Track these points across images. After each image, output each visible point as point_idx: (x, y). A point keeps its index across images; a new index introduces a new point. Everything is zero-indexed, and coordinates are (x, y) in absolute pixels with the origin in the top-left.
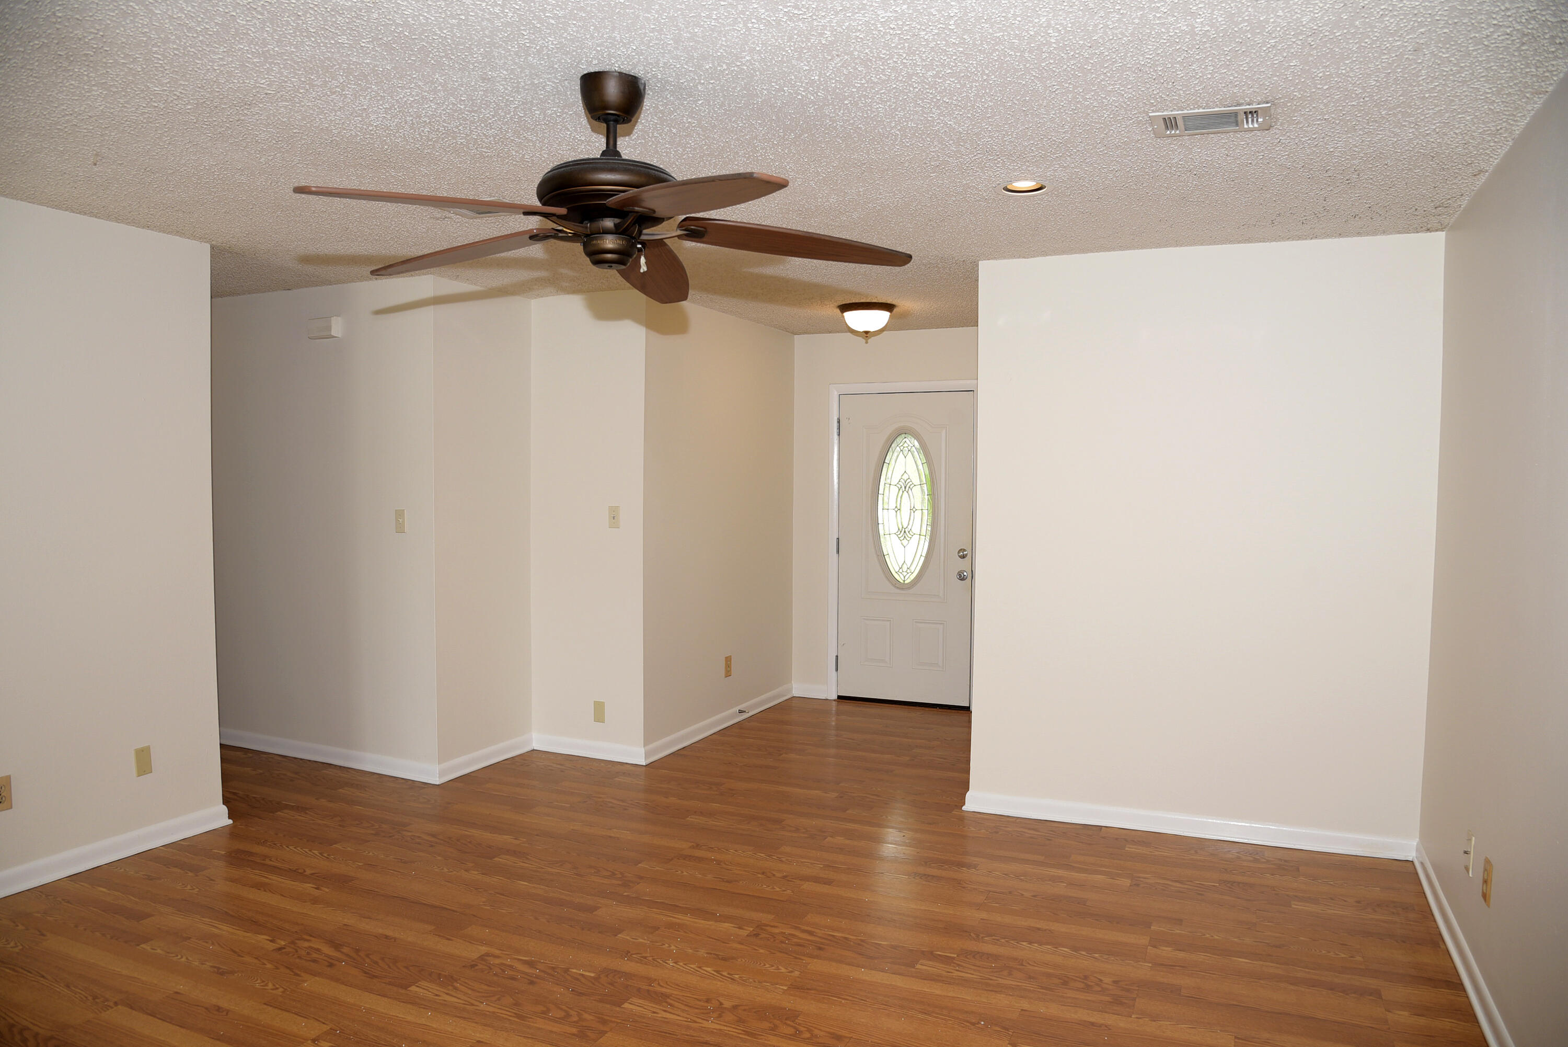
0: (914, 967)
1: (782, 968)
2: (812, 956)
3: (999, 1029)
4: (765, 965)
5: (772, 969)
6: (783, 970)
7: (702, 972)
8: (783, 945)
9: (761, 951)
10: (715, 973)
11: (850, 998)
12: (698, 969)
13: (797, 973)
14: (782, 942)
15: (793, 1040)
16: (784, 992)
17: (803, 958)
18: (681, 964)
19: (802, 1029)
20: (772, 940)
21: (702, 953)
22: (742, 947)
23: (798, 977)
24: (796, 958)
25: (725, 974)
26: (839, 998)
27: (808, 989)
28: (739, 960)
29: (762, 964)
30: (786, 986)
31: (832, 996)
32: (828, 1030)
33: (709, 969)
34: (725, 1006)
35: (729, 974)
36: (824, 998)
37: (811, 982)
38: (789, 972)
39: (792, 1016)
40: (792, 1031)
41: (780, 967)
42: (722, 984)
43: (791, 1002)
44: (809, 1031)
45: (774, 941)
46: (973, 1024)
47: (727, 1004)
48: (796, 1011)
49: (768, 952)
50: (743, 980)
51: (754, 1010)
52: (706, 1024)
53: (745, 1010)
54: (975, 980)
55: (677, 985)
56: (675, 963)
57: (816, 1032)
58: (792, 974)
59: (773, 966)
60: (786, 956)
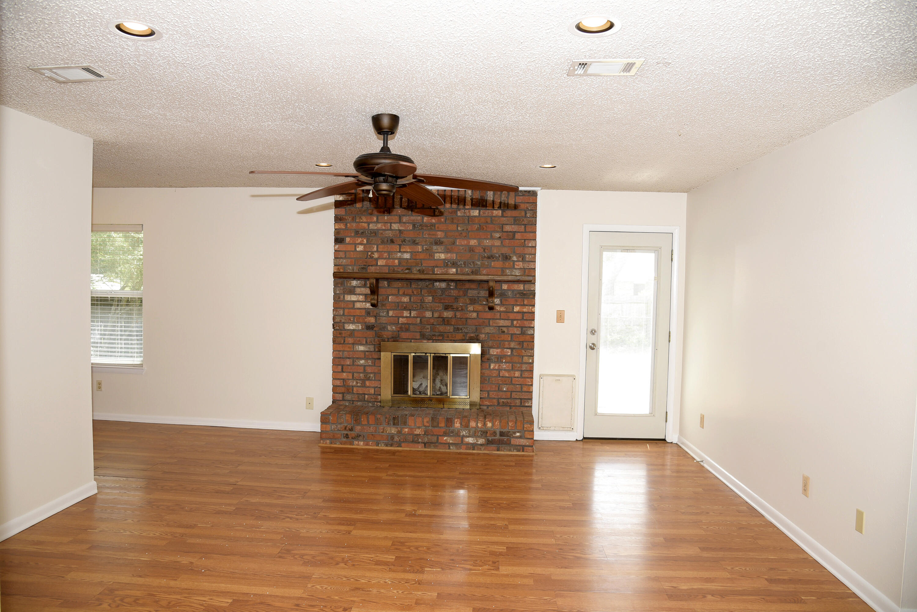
0: (234, 600)
1: (319, 588)
2: (301, 598)
3: (195, 569)
4: (331, 588)
5: (325, 586)
6: (318, 587)
7: (366, 579)
8: (323, 604)
9: (337, 598)
10: (358, 579)
11: (275, 575)
12: (370, 580)
13: (309, 586)
14: (325, 607)
15: (304, 554)
16: (313, 574)
17: (308, 597)
18: (382, 582)
19: (299, 559)
20: (333, 607)
21: (374, 591)
22: (352, 599)
23: (308, 583)
24: (312, 596)
25: (352, 580)
26: (282, 575)
27: (300, 577)
28: (348, 589)
29: (332, 588)
30: (313, 577)
31: (286, 575)
32: (286, 560)
33: (363, 581)
34: (343, 564)
35: (350, 580)
36: (291, 574)
37: (299, 582)
38: (314, 586)
39: (305, 564)
40: (304, 557)
41: (321, 588)
42: (351, 574)
43: (308, 570)
44: (296, 558)
45: (331, 607)
46: (208, 570)
47: (342, 565)
48: (305, 566)
49: (332, 597)
50: (339, 577)
51: (327, 564)
52: (349, 555)
53: (332, 563)
54: (196, 596)
55: (375, 570)
56: (386, 582)
57: (292, 558)
58: (312, 585)
59: (326, 588)
60: (319, 596)
